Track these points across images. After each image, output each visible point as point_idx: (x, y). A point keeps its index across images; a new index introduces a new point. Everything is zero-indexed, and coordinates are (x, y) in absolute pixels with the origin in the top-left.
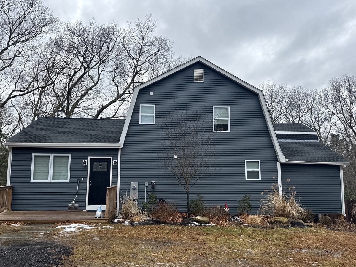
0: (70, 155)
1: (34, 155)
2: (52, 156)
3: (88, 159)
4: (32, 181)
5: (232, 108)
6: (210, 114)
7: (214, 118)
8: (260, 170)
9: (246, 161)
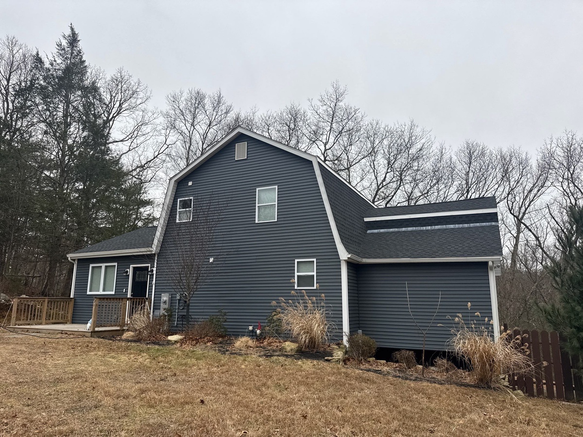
0: (116, 264)
1: (91, 265)
2: (103, 265)
3: (130, 268)
4: (88, 293)
5: (280, 187)
6: (254, 199)
7: (258, 204)
8: (315, 274)
9: (296, 261)
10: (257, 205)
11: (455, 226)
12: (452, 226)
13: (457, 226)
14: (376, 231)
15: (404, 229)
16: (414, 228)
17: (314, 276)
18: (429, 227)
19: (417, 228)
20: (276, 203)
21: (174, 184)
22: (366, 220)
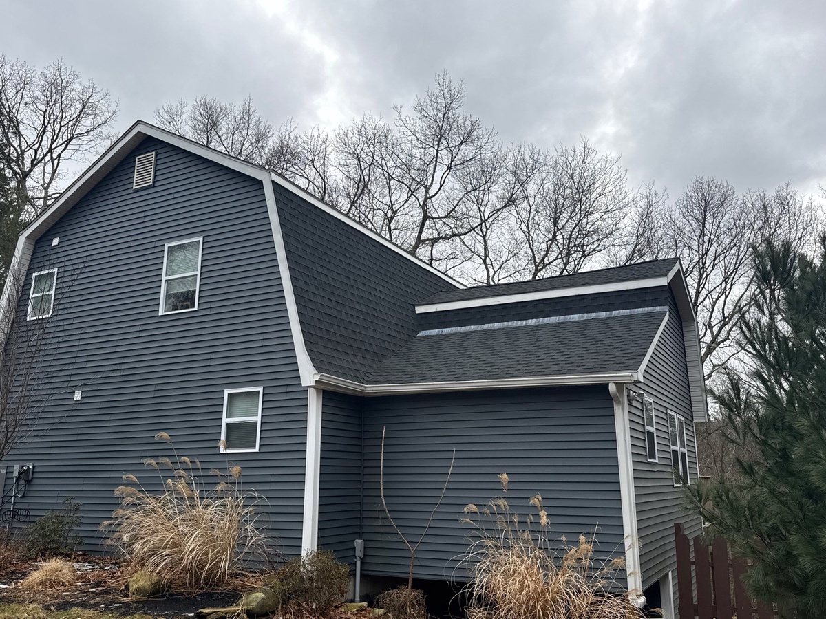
5: (207, 239)
6: (158, 267)
7: (167, 275)
8: (258, 419)
9: (227, 392)
10: (164, 278)
11: (583, 317)
12: (576, 317)
13: (586, 316)
14: (435, 332)
15: (486, 326)
16: (506, 323)
17: (256, 423)
18: (534, 321)
19: (510, 323)
20: (198, 273)
21: (26, 243)
22: (420, 310)
